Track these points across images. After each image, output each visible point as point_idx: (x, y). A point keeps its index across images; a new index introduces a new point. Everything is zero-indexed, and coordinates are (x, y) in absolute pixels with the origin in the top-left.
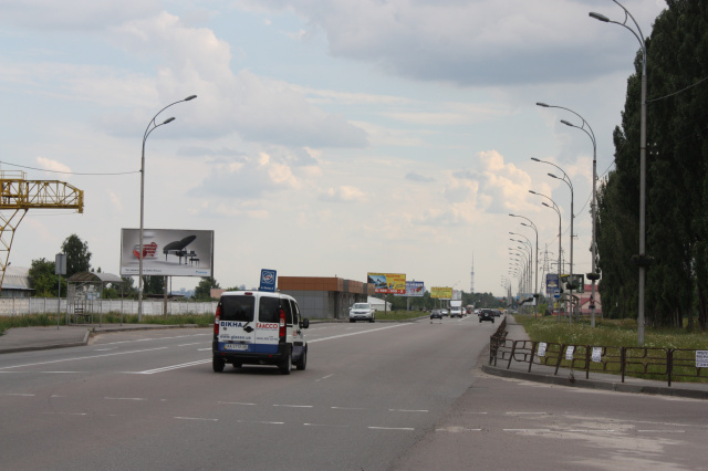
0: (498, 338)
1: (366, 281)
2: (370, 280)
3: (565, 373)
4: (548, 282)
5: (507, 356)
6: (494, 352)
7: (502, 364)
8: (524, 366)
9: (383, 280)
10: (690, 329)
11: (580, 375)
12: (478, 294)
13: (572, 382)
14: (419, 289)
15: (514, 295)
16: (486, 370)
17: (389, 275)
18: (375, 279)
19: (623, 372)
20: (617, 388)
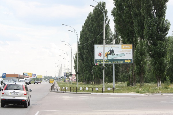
0: (53, 86)
1: (23, 75)
2: (24, 74)
3: (62, 91)
4: (64, 74)
5: (54, 89)
6: (52, 89)
7: (53, 90)
8: (56, 91)
9: (27, 74)
10: (92, 84)
11: (65, 92)
12: (48, 77)
13: (63, 92)
14: (35, 76)
15: (57, 77)
16: (51, 91)
17: (28, 73)
18: (25, 74)
19: (70, 91)
20: (69, 93)
